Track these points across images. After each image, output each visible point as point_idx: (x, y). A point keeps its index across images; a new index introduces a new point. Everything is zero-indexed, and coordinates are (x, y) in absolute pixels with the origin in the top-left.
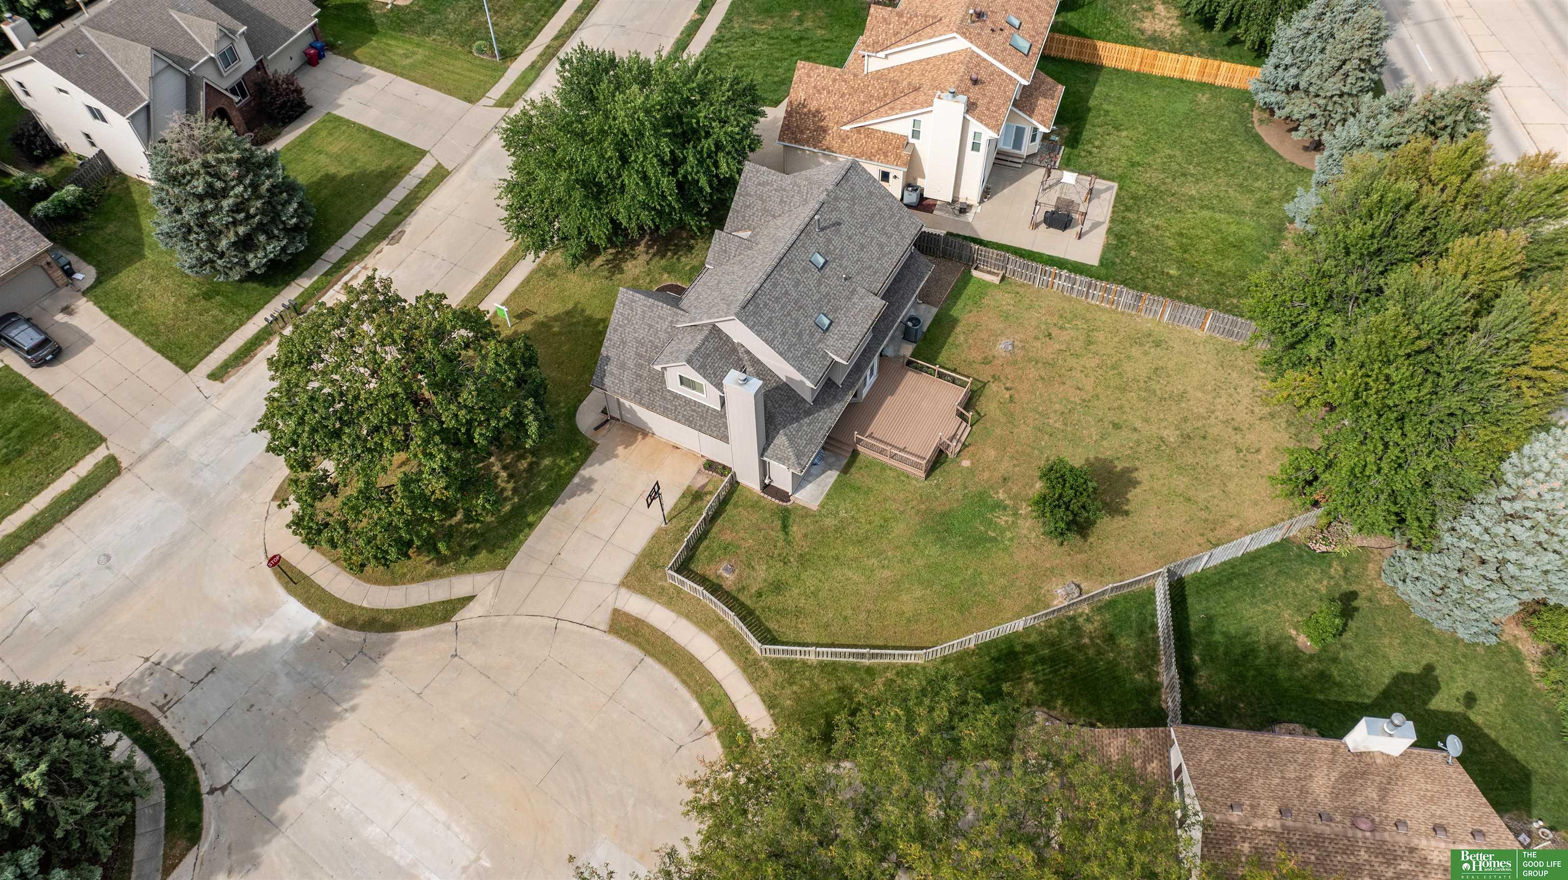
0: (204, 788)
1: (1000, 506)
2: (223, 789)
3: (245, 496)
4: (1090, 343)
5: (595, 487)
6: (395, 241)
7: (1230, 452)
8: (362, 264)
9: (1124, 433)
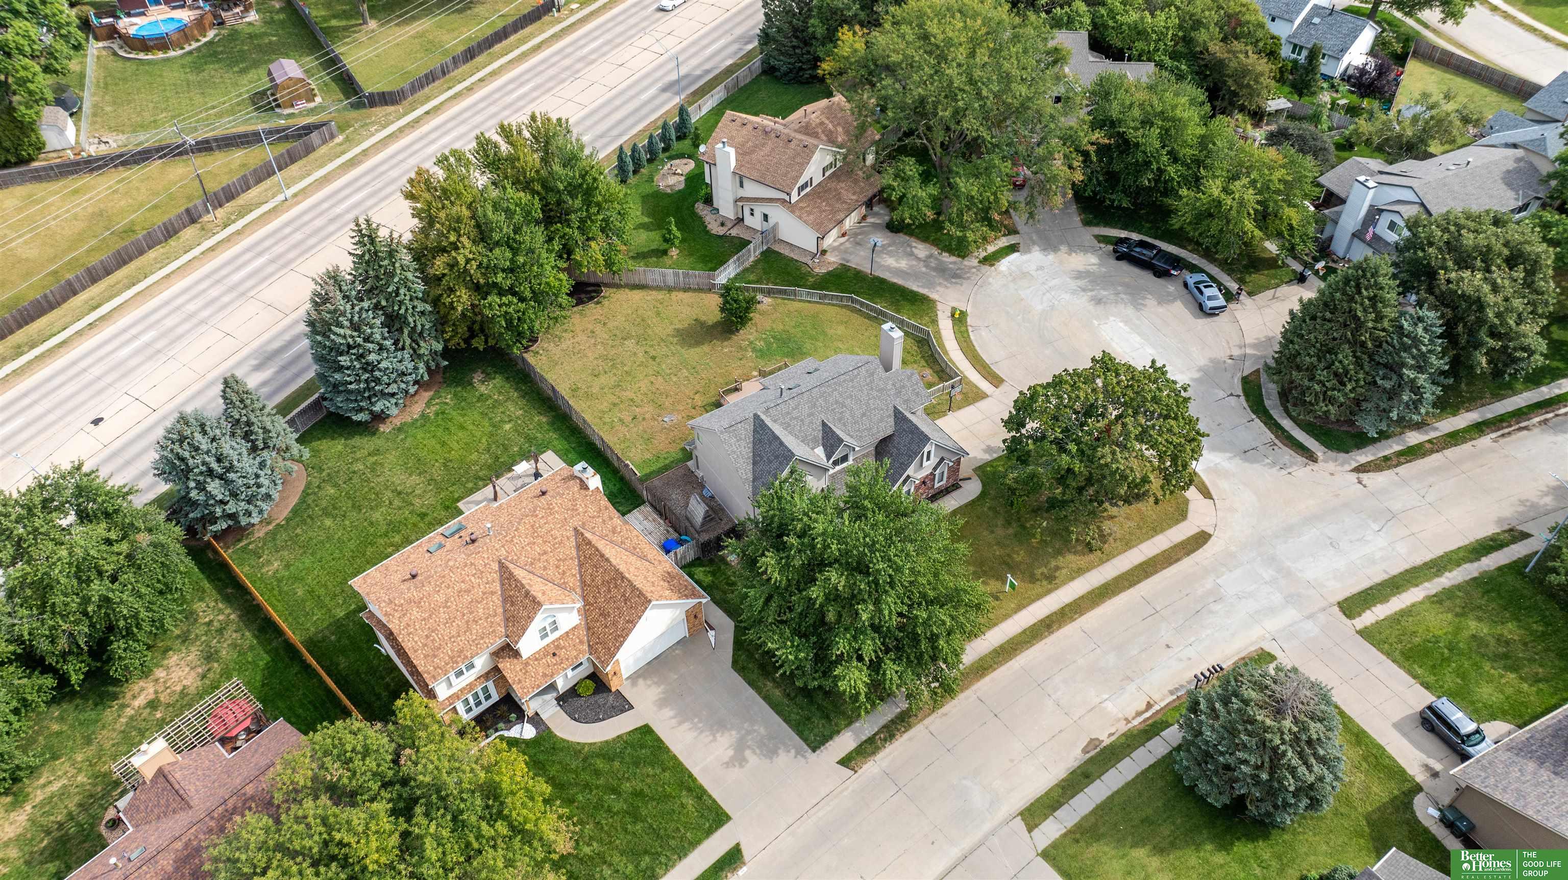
0: (1243, 398)
1: (754, 350)
2: (1232, 395)
3: (1233, 549)
4: (615, 405)
5: (984, 447)
6: (1094, 743)
7: (611, 325)
8: (1130, 725)
9: (653, 353)
